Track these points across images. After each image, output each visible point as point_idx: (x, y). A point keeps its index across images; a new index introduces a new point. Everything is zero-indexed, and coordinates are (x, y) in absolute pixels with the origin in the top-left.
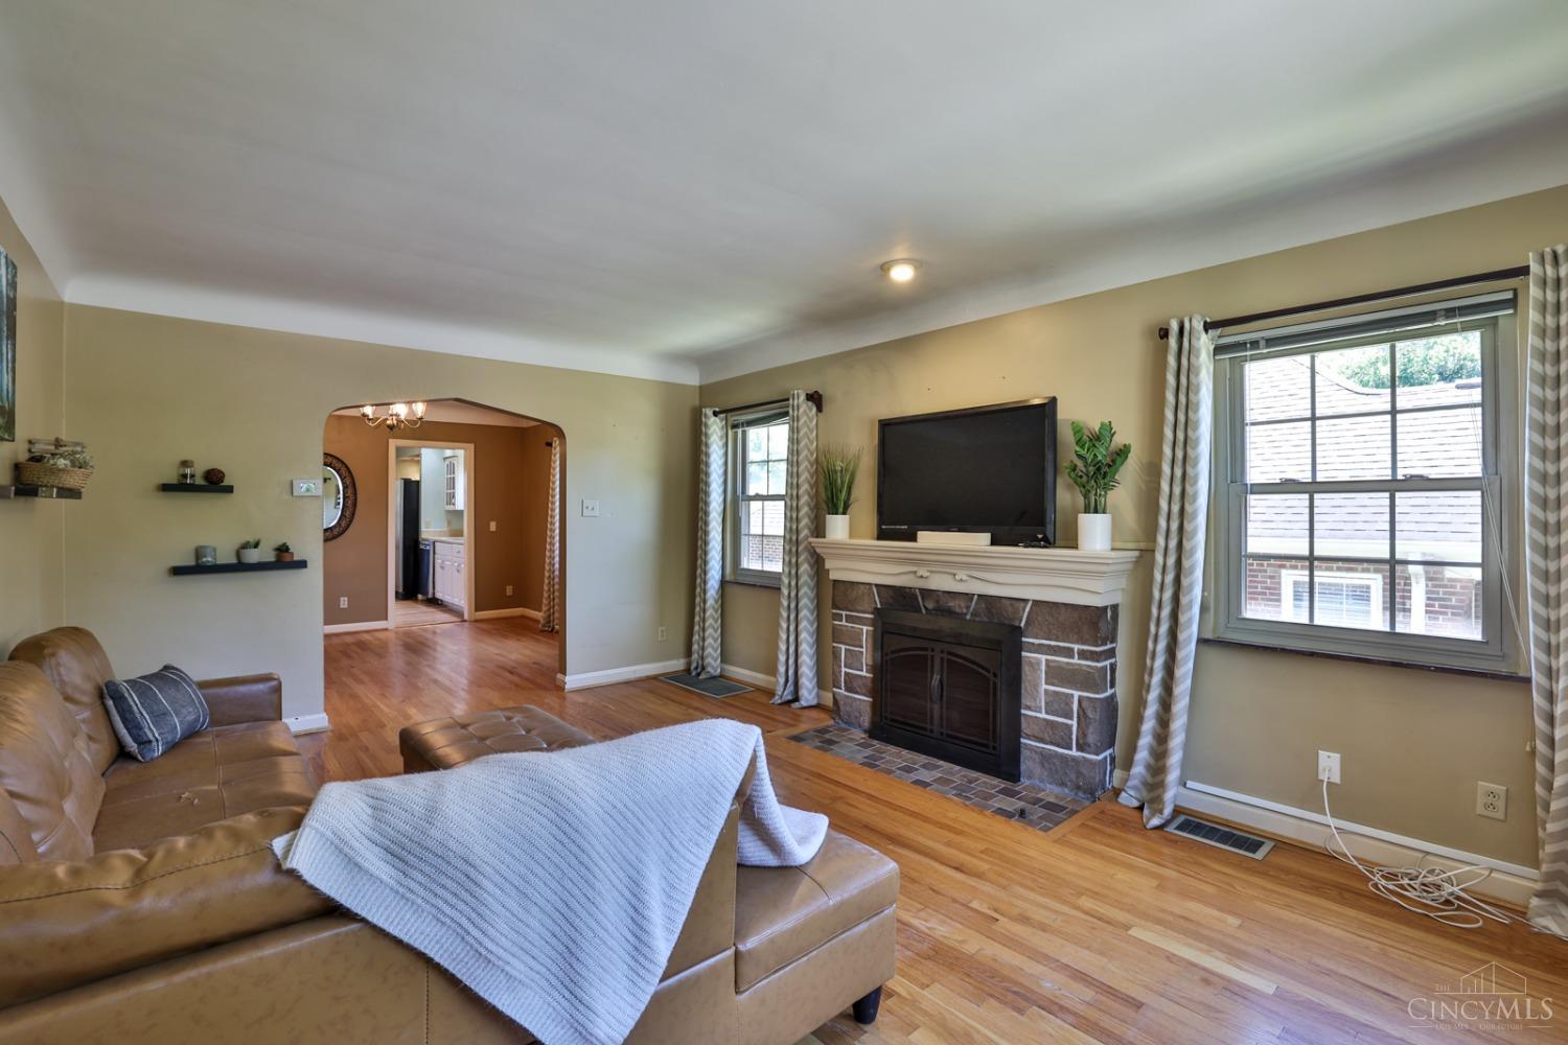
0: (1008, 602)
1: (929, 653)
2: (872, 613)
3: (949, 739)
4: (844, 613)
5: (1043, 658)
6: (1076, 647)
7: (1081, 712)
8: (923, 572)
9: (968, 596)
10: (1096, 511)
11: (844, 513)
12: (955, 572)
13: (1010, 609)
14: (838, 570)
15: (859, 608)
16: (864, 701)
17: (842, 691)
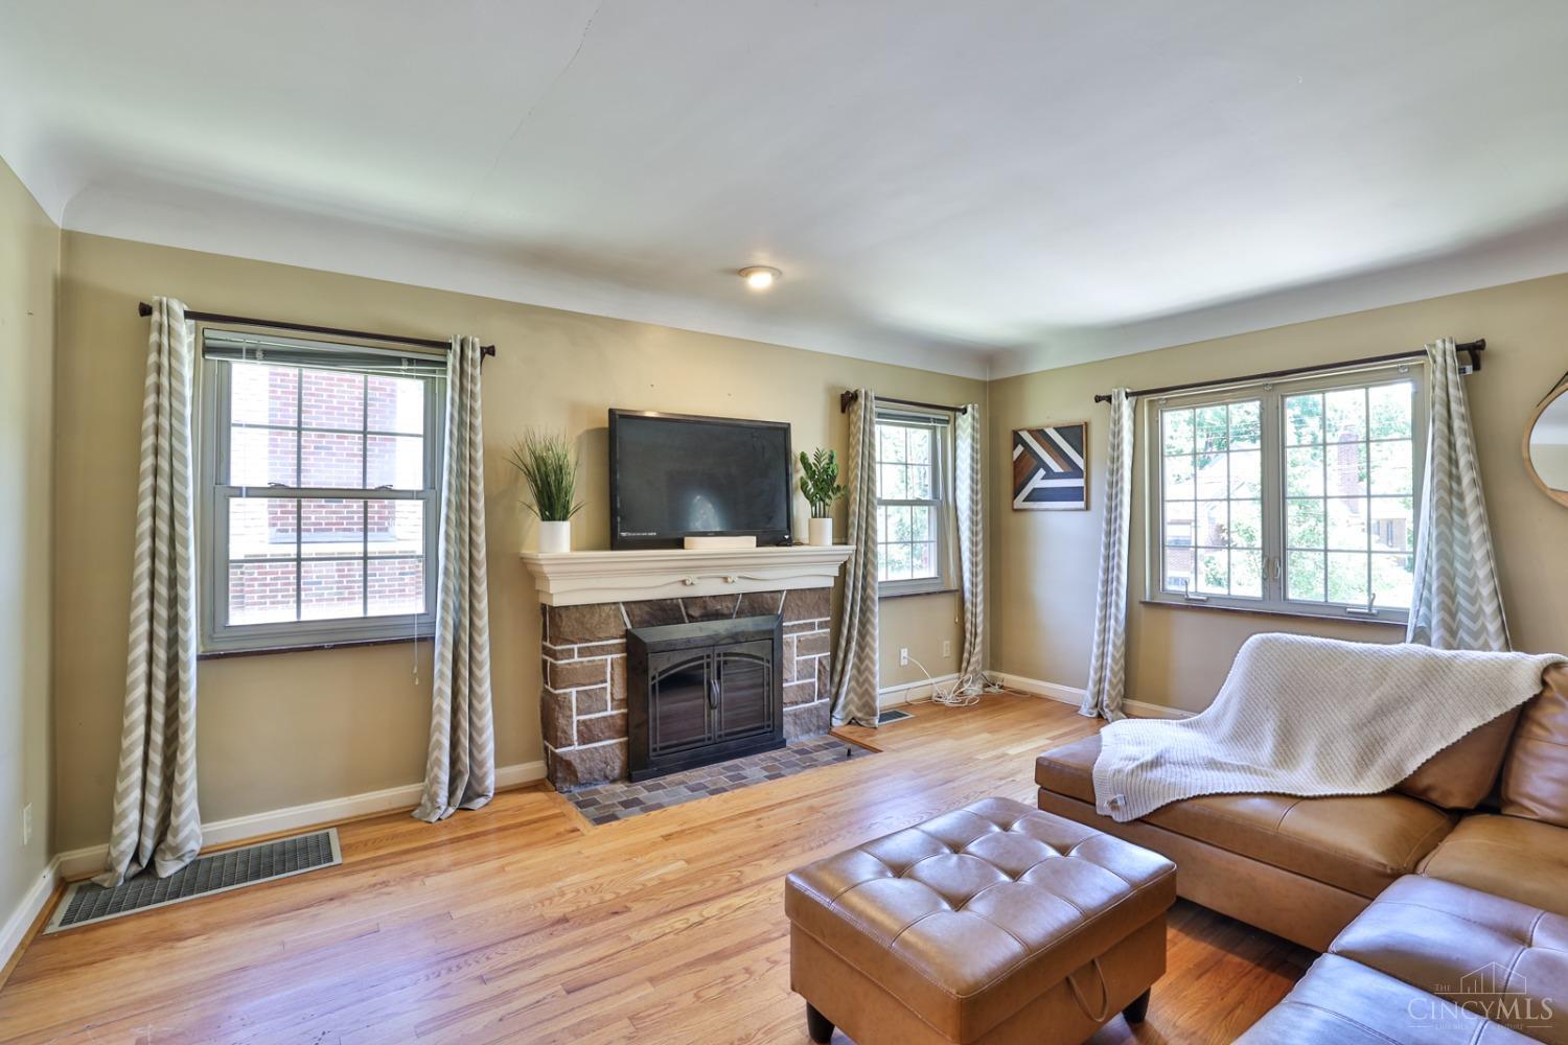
0: (768, 596)
1: (705, 661)
2: (621, 637)
3: (728, 738)
4: (575, 647)
5: (795, 635)
6: (816, 621)
7: (822, 669)
8: (691, 578)
9: (733, 597)
10: (824, 517)
11: (564, 519)
12: (724, 575)
13: (770, 601)
14: (561, 593)
15: (601, 635)
16: (610, 745)
17: (576, 747)
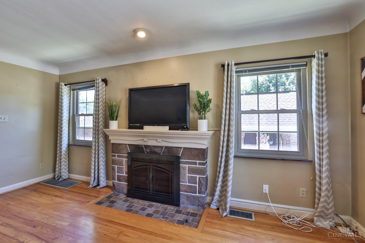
0: (175, 148)
1: (148, 167)
2: (127, 154)
3: (156, 195)
4: (116, 154)
5: (187, 166)
6: (198, 162)
7: (200, 182)
8: (145, 139)
9: (162, 147)
11: (116, 120)
12: (156, 139)
13: (176, 151)
14: (113, 140)
15: (122, 153)
16: (125, 184)
17: (116, 181)
